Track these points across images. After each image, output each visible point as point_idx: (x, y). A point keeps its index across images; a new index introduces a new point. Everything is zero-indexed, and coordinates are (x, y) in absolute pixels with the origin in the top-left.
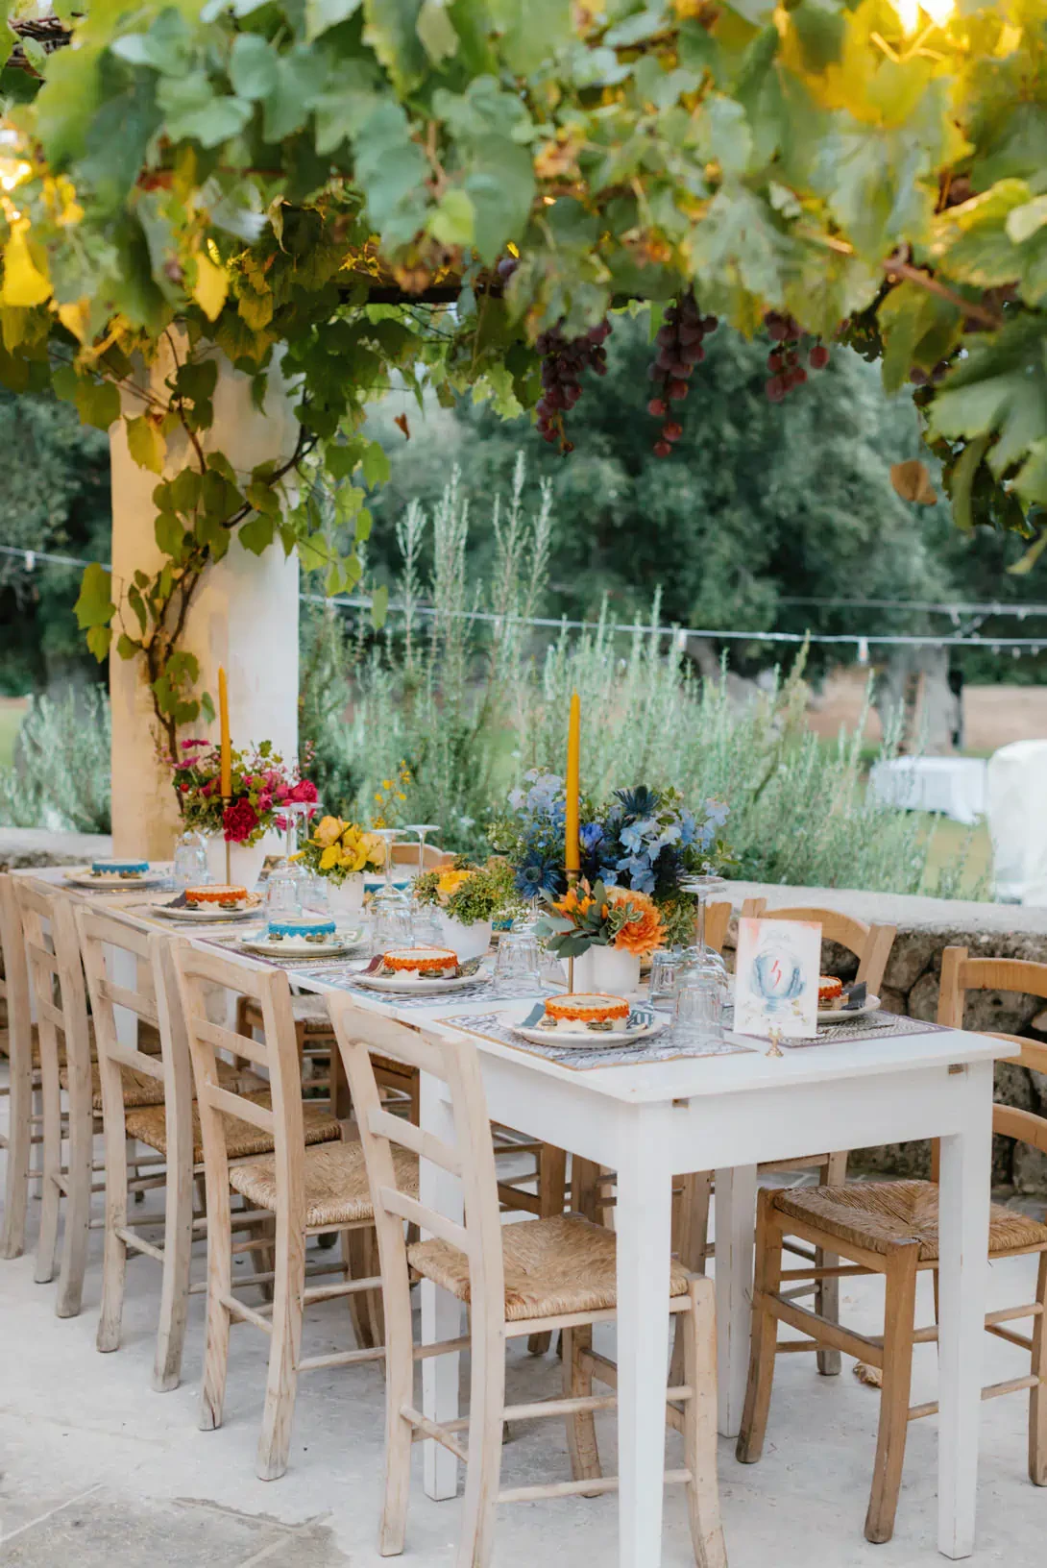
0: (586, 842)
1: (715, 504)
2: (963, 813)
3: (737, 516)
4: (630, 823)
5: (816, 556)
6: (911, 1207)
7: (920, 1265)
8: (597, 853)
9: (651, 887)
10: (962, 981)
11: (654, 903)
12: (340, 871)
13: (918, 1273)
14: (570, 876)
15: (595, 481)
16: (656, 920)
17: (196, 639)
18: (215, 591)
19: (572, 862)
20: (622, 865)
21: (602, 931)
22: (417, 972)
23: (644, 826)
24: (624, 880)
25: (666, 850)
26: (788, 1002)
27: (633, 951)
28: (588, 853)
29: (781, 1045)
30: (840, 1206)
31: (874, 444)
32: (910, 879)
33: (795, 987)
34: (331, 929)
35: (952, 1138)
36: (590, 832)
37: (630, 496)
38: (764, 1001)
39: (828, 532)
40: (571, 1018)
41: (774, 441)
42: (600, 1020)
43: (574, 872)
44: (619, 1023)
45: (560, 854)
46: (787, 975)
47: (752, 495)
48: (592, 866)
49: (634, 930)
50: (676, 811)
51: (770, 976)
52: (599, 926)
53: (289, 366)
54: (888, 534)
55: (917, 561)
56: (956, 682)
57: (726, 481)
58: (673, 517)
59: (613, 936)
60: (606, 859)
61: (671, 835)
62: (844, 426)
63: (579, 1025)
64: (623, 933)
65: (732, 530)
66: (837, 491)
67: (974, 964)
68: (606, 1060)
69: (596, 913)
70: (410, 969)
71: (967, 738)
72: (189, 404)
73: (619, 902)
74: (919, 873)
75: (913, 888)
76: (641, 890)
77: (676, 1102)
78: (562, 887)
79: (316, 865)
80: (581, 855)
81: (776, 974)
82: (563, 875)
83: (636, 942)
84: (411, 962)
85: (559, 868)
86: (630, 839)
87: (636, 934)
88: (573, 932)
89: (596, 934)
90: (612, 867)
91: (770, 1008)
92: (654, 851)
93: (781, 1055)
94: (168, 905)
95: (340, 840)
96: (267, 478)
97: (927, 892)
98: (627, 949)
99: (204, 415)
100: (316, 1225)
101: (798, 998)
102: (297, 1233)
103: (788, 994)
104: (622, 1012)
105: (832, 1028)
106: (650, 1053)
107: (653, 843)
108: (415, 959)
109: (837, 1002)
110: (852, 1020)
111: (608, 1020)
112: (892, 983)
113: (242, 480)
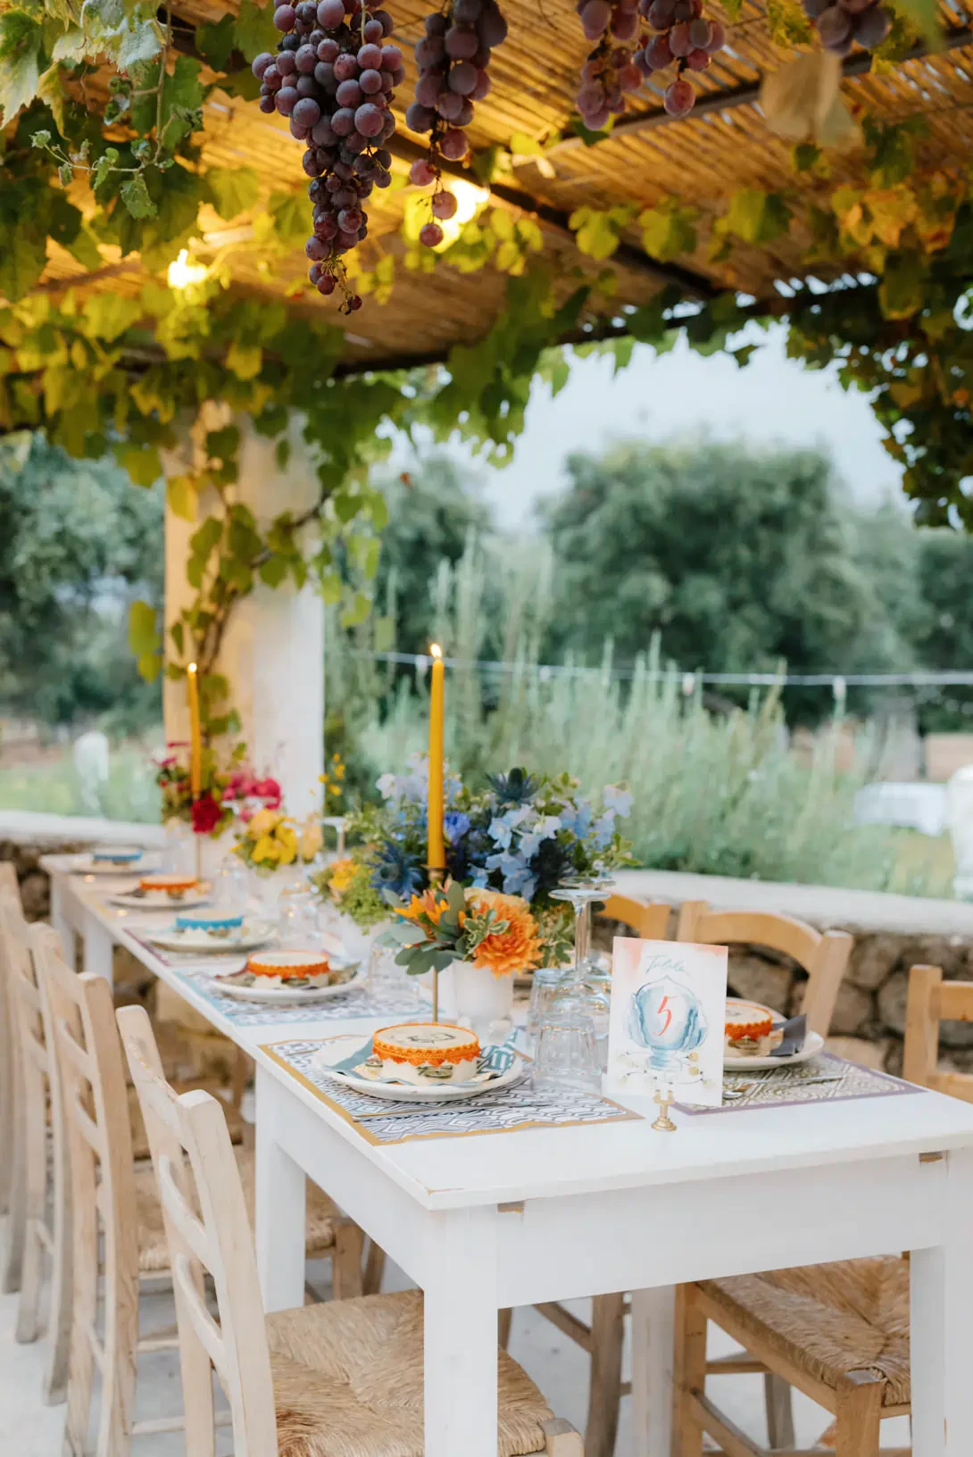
0: (450, 834)
1: (735, 605)
2: (930, 824)
3: (752, 612)
4: (502, 812)
5: (812, 640)
6: (873, 1295)
7: (884, 1411)
8: (466, 849)
9: (529, 890)
10: (935, 1011)
11: (532, 911)
12: (273, 864)
13: (883, 1422)
14: (433, 876)
15: (646, 591)
16: (528, 932)
17: (227, 665)
18: (244, 623)
19: (435, 859)
20: (492, 862)
21: (458, 943)
22: (278, 979)
23: (518, 815)
24: (496, 881)
25: (546, 845)
26: (681, 1054)
27: (496, 970)
28: (457, 849)
29: (677, 1111)
30: (779, 1292)
31: (857, 561)
32: (880, 877)
33: (691, 1034)
34: (237, 923)
35: (925, 1252)
36: (455, 822)
37: (672, 600)
38: (649, 1052)
39: (820, 623)
40: (398, 1060)
41: (778, 560)
42: (437, 1063)
43: (438, 870)
44: (463, 1069)
45: (424, 848)
46: (680, 1018)
47: (761, 596)
48: (460, 864)
49: (497, 944)
50: (571, 800)
51: (656, 1019)
52: (456, 937)
53: (309, 434)
54: (867, 622)
55: (889, 642)
56: (922, 731)
57: (743, 588)
58: (705, 616)
59: (471, 951)
60: (476, 855)
61: (548, 827)
62: (831, 548)
63: (407, 1071)
64: (483, 947)
65: (749, 624)
66: (826, 591)
67: (950, 990)
68: (432, 1123)
69: (449, 921)
70: (271, 975)
71: (932, 772)
72: (217, 463)
73: (484, 905)
74: (887, 873)
75: (884, 887)
76: (518, 894)
77: (503, 1207)
78: (423, 885)
79: (250, 857)
80: (447, 850)
81: (665, 1014)
82: (425, 873)
83: (501, 959)
84: (272, 968)
85: (421, 863)
86: (500, 831)
87: (503, 947)
88: (425, 943)
89: (452, 948)
90: (480, 864)
91: (657, 1061)
92: (529, 846)
93: (672, 1127)
94: (127, 894)
95: (273, 834)
96: (286, 527)
97: (898, 891)
98: (488, 968)
99: (230, 472)
100: (150, 1270)
101: (696, 1050)
102: (127, 1278)
103: (681, 1044)
104: (472, 1052)
105: (753, 1082)
106: (493, 1115)
107: (526, 836)
108: (276, 964)
109: (766, 1043)
110: (787, 1069)
111: (446, 1064)
112: (861, 981)
113: (263, 528)
